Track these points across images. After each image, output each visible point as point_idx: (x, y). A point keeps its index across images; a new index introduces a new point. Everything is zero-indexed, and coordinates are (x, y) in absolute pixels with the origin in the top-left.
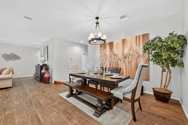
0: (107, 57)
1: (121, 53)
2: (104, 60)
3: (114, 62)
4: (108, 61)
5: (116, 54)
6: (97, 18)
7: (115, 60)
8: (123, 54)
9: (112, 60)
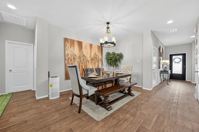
0: (75, 57)
1: (89, 55)
2: (71, 60)
3: (83, 63)
4: (76, 62)
5: (85, 55)
6: (108, 23)
7: (84, 61)
8: (90, 57)
9: (81, 60)
